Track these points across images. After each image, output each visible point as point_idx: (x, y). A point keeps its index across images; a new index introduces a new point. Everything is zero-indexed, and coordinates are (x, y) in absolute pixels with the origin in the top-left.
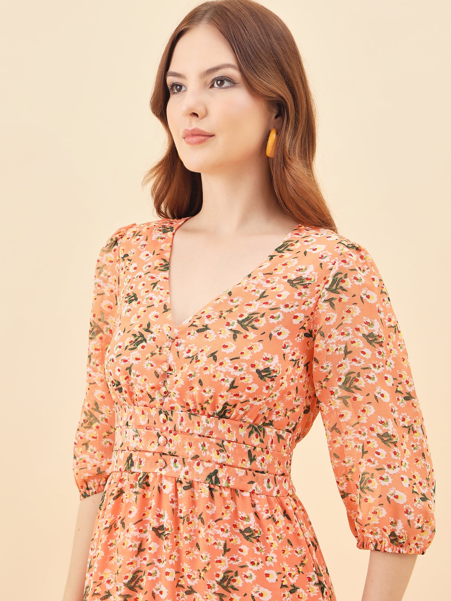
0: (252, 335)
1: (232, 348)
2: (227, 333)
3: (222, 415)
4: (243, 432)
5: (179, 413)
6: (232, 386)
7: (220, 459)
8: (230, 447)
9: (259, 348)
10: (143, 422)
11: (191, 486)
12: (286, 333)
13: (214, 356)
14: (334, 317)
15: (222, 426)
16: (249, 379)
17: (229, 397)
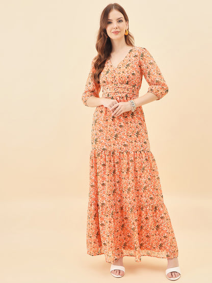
0: (129, 67)
1: (126, 70)
2: (125, 68)
3: (127, 84)
4: (131, 87)
5: (119, 84)
6: (128, 77)
7: (128, 92)
8: (130, 90)
9: (131, 69)
10: (111, 87)
11: (123, 98)
12: (136, 66)
13: (123, 72)
14: (143, 61)
15: (128, 86)
16: (131, 75)
17: (128, 80)
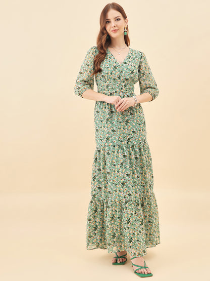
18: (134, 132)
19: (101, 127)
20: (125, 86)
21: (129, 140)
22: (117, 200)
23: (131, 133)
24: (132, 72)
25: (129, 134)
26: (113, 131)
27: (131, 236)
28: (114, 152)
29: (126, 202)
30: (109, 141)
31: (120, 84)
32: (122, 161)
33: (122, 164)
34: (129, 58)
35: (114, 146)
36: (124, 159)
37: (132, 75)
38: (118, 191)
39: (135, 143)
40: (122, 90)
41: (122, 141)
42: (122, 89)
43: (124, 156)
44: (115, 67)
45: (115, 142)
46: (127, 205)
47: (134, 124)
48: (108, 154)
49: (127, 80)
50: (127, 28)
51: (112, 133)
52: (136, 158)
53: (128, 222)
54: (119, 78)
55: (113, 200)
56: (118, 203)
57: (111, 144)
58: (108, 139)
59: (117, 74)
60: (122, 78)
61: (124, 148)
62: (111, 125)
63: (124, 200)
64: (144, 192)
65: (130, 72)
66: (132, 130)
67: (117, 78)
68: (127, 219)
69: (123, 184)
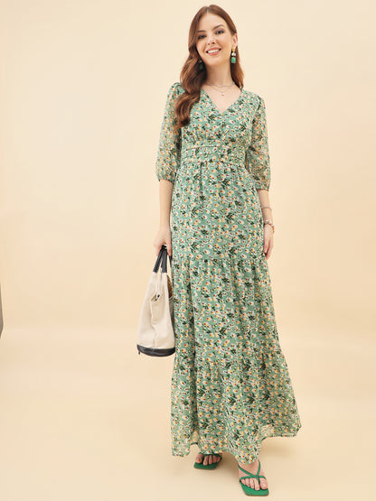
18: (241, 237)
19: (183, 224)
20: (229, 151)
21: (232, 251)
22: (210, 360)
23: (237, 238)
24: (243, 128)
25: (233, 241)
26: (204, 232)
27: (238, 427)
28: (206, 272)
29: (228, 365)
30: (197, 251)
31: (219, 148)
32: (220, 289)
33: (220, 295)
34: (241, 103)
35: (206, 261)
36: (224, 285)
37: (243, 133)
38: (212, 345)
39: (245, 257)
40: (223, 159)
41: (219, 253)
42: (222, 156)
43: (225, 280)
44: (212, 117)
45: (208, 252)
46: (229, 371)
47: (243, 223)
48: (196, 274)
49: (233, 140)
50: (236, 52)
51: (202, 237)
52: (248, 285)
53: (232, 401)
54: (219, 136)
55: (203, 359)
56: (212, 365)
57: (201, 256)
58: (194, 245)
59: (214, 129)
60: (223, 137)
61: (225, 265)
62: (200, 222)
63: (224, 362)
64: (264, 345)
65: (240, 127)
66: (239, 233)
67: (215, 137)
68: (229, 396)
69: (222, 331)
